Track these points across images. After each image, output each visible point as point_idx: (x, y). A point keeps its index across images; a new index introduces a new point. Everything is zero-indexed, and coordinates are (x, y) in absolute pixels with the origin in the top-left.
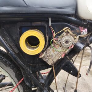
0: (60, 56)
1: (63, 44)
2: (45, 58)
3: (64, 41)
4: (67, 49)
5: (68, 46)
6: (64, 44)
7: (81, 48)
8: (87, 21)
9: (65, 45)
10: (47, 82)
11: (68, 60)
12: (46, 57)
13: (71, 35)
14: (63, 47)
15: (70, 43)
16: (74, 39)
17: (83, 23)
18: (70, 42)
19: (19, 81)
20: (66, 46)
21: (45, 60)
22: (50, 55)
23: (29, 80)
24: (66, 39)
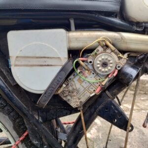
0: (92, 91)
1: (98, 67)
2: (65, 95)
3: (99, 62)
4: (106, 78)
5: (106, 72)
6: (100, 68)
7: (132, 76)
8: (144, 24)
9: (100, 70)
10: (72, 138)
11: (109, 99)
12: (67, 92)
13: (112, 51)
14: (97, 74)
15: (111, 67)
16: (119, 59)
17: (135, 29)
18: (111, 65)
19: (20, 137)
20: (103, 72)
21: (65, 99)
22: (73, 89)
23: (38, 136)
24: (103, 59)
